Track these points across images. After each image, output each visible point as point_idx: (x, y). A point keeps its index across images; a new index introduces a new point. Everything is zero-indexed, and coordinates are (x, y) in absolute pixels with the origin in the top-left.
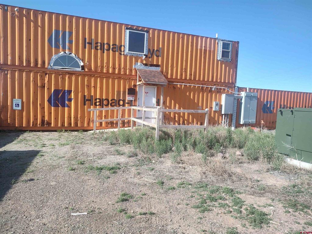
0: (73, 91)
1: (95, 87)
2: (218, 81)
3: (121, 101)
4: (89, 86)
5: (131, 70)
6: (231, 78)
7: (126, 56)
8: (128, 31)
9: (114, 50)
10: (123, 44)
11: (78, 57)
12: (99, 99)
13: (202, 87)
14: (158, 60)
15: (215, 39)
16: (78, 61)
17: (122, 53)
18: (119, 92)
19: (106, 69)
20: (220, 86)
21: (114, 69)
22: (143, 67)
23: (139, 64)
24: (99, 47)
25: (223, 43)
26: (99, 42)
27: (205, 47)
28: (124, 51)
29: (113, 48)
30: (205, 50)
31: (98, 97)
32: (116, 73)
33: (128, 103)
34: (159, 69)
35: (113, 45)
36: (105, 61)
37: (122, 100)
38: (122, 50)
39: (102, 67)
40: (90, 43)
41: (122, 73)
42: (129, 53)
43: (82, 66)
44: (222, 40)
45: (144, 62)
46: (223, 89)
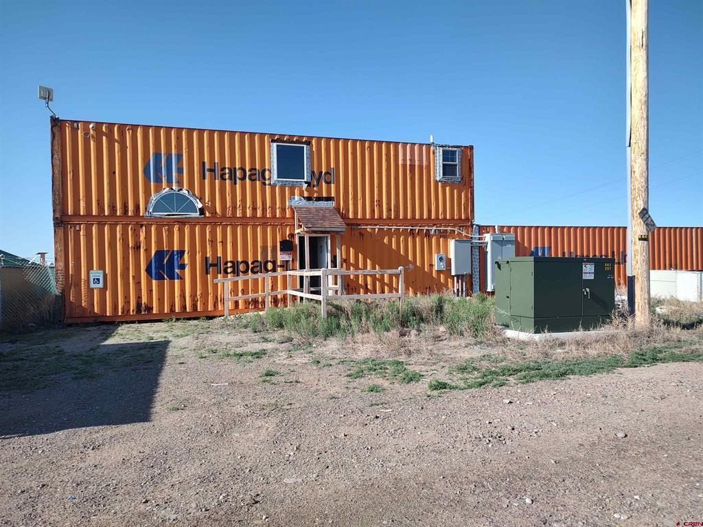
0: (186, 253)
1: (224, 242)
2: (440, 218)
3: (269, 263)
4: (213, 242)
5: (283, 210)
6: (463, 211)
7: (273, 187)
8: (275, 145)
9: (253, 177)
10: (267, 167)
11: (194, 195)
12: (231, 262)
13: (411, 230)
14: (329, 190)
15: (429, 145)
16: (194, 201)
17: (267, 182)
18: (265, 248)
19: (241, 211)
20: (445, 226)
21: (254, 209)
22: (304, 203)
23: (297, 198)
24: (227, 176)
25: (443, 151)
26: (227, 166)
27: (412, 160)
28: (270, 179)
29: (250, 176)
30: (412, 166)
31: (229, 260)
32: (258, 216)
33: (281, 266)
34: (332, 204)
35: (250, 170)
36: (239, 198)
37: (270, 261)
38: (267, 177)
39: (234, 208)
40: (212, 170)
41: (268, 216)
42: (278, 181)
43: (200, 209)
44: (442, 146)
45: (306, 194)
46: (451, 230)
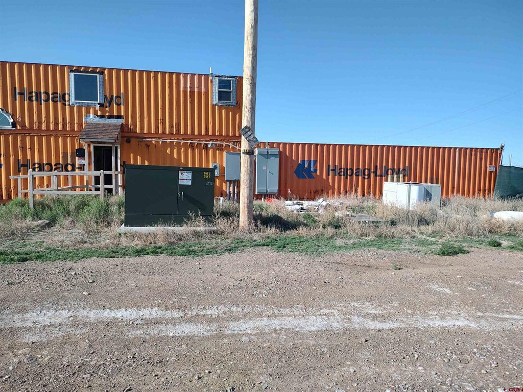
0: (2, 155)
1: (32, 149)
2: (217, 135)
3: (69, 166)
4: (24, 148)
5: (80, 125)
6: (237, 130)
7: (72, 107)
8: (72, 74)
9: (55, 99)
10: (66, 92)
11: (7, 112)
12: (37, 163)
13: (191, 143)
14: (119, 110)
15: (207, 76)
16: (7, 117)
17: (67, 103)
18: (65, 154)
19: (45, 125)
20: (220, 141)
21: (56, 124)
22: (97, 120)
23: (92, 116)
24: (34, 98)
25: (219, 80)
26: (34, 91)
27: (192, 87)
28: (69, 100)
29: (53, 98)
30: (192, 92)
31: (36, 162)
32: (60, 129)
33: (78, 168)
34: (122, 121)
35: (53, 94)
36: (44, 115)
37: (70, 164)
38: (67, 99)
39: (40, 123)
40: (22, 94)
41: (68, 130)
42: (76, 103)
43: (12, 123)
44: (219, 76)
45: (99, 113)
46: (226, 145)
